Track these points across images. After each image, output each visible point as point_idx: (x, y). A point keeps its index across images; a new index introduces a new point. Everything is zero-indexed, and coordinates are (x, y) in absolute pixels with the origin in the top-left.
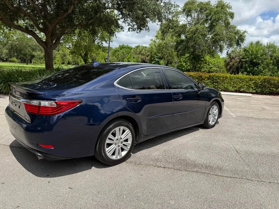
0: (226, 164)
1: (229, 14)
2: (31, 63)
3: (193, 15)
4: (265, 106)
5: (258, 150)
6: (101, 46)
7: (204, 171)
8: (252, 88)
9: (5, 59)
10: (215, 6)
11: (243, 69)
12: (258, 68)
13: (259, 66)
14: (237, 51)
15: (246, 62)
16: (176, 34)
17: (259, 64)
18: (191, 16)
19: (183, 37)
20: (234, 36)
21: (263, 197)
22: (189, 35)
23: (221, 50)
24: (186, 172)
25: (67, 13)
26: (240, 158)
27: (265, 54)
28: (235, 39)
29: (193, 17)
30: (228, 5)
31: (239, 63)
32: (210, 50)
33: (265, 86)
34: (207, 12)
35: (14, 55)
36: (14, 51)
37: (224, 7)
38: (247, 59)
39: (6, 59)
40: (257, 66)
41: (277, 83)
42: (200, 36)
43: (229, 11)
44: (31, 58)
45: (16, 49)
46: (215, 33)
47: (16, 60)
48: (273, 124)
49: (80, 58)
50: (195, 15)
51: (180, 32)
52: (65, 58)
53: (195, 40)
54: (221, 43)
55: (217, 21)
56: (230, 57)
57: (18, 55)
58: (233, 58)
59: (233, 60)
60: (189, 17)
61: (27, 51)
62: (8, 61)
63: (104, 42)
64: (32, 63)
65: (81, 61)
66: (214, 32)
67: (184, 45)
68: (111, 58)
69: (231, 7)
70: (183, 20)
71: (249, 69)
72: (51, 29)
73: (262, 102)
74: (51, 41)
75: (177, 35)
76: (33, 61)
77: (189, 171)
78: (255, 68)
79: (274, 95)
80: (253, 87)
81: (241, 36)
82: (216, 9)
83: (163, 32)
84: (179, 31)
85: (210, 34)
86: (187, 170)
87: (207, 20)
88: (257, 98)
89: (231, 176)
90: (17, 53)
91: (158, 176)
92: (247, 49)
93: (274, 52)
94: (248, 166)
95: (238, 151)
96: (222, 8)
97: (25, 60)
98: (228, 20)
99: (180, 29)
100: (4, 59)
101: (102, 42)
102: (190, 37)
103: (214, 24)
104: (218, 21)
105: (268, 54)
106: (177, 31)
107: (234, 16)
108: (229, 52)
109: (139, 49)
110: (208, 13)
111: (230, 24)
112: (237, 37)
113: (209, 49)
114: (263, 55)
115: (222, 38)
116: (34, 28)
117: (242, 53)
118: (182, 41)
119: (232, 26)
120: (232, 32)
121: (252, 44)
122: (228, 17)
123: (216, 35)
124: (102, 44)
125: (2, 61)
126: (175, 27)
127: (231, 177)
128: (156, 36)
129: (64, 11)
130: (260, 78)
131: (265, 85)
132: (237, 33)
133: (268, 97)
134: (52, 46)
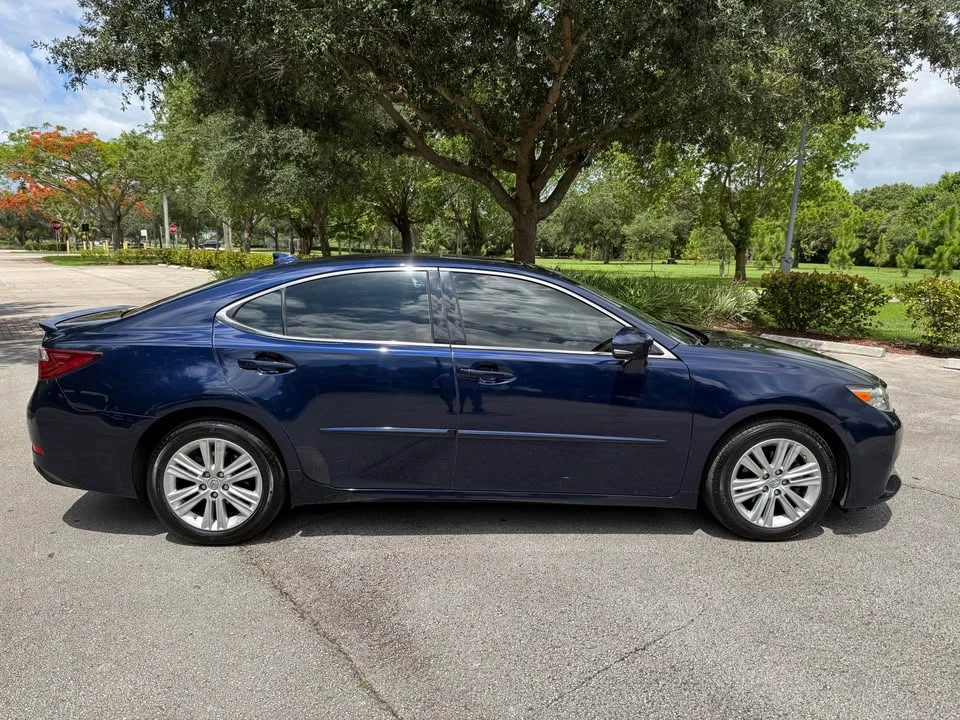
74: (529, 196)
134: (535, 209)
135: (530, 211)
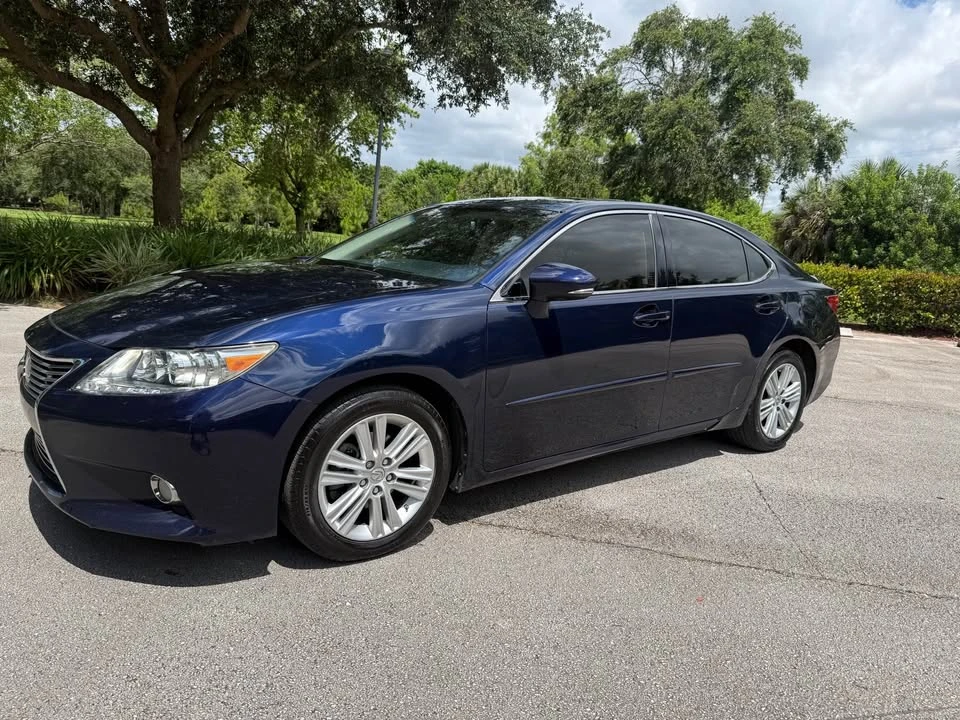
0: (715, 526)
1: (790, 62)
2: (117, 214)
3: (668, 62)
4: (892, 365)
5: (832, 491)
6: (353, 160)
7: (632, 540)
8: (856, 309)
9: (29, 200)
10: (746, 33)
11: (836, 252)
12: (889, 251)
13: (891, 243)
14: (819, 190)
15: (847, 228)
16: (610, 124)
17: (892, 237)
18: (663, 68)
19: (633, 137)
20: (806, 139)
21: (817, 622)
22: (653, 128)
23: (761, 186)
24: (573, 543)
25: (231, 36)
26: (766, 511)
27: (914, 204)
28: (811, 147)
29: (669, 69)
30: (788, 33)
31: (825, 234)
32: (723, 184)
33: (897, 305)
34: (716, 53)
35: (61, 185)
36: (59, 173)
37: (772, 38)
38: (852, 220)
39: (35, 199)
40: (883, 244)
41: (940, 293)
42: (690, 132)
43: (791, 53)
44: (117, 196)
45: (68, 164)
46: (740, 126)
47: (66, 202)
48: (904, 418)
49: (282, 202)
50: (676, 63)
51: (623, 119)
52: (233, 198)
53: (672, 147)
54: (762, 160)
55: (749, 87)
56: (793, 213)
57: (74, 186)
58: (804, 214)
59: (803, 221)
60: (656, 70)
61: (104, 174)
62: (38, 206)
63: (363, 148)
64: (122, 215)
65: (285, 211)
66: (738, 121)
67: (634, 165)
68: (389, 204)
69: (799, 38)
70: (632, 79)
71: (855, 254)
72: (174, 88)
73: (883, 354)
74: (173, 131)
75: (611, 128)
76: (125, 206)
77: (584, 540)
78: (877, 249)
79: (930, 337)
80: (858, 305)
81: (831, 136)
82: (746, 46)
83: (564, 118)
84: (620, 114)
85: (727, 130)
86: (577, 536)
87: (717, 80)
88: (869, 342)
89: (722, 559)
90: (69, 178)
91: (473, 550)
92: (853, 185)
93: (942, 197)
94: (788, 532)
95: (765, 492)
96: (768, 43)
97: (97, 205)
98: (788, 83)
99: (622, 107)
100: (26, 199)
101: (357, 146)
102: (658, 136)
103: (740, 94)
104: (751, 86)
105: (922, 205)
106: (612, 113)
107: (806, 71)
108: (790, 193)
109: (487, 177)
110: (718, 58)
111: (792, 98)
112: (816, 142)
113: (719, 179)
114: (905, 207)
115: (766, 142)
116: (118, 84)
117: (836, 196)
118: (631, 150)
119: (799, 102)
120: (800, 125)
121: (868, 167)
122: (789, 71)
123: (743, 132)
124: (358, 152)
125: (18, 206)
126: (607, 100)
127: (720, 563)
128: (546, 136)
129: (221, 28)
130: (884, 277)
131: (897, 301)
132: (818, 126)
133: (909, 340)
134: (179, 148)
135: (174, 149)
